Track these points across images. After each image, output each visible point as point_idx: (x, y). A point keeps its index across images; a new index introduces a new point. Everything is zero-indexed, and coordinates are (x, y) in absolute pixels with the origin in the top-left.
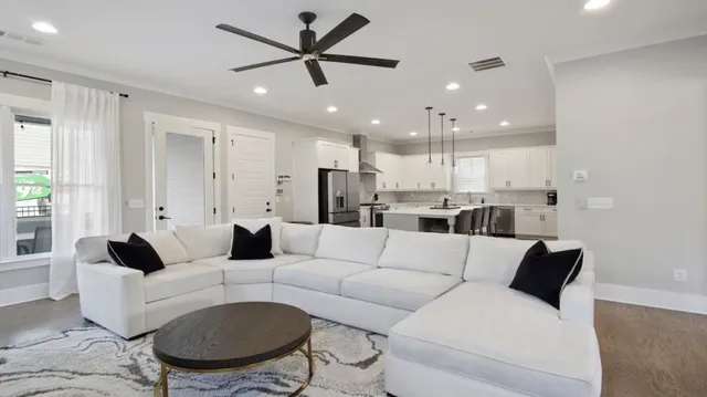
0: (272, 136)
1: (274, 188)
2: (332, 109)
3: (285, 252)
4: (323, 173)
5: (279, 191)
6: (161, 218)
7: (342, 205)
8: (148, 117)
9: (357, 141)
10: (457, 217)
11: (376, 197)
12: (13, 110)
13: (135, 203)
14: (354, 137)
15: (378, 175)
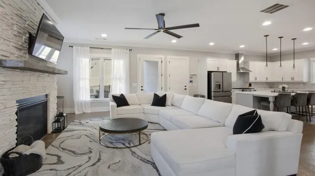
0: (187, 58)
1: (188, 80)
2: (212, 44)
3: (172, 105)
4: (209, 73)
5: (191, 81)
6: (142, 90)
7: (220, 88)
8: (139, 56)
9: (237, 56)
10: (276, 97)
11: (250, 85)
12: (104, 58)
13: (134, 85)
14: (236, 54)
15: (250, 73)
